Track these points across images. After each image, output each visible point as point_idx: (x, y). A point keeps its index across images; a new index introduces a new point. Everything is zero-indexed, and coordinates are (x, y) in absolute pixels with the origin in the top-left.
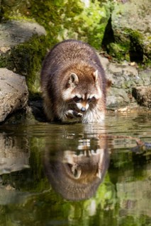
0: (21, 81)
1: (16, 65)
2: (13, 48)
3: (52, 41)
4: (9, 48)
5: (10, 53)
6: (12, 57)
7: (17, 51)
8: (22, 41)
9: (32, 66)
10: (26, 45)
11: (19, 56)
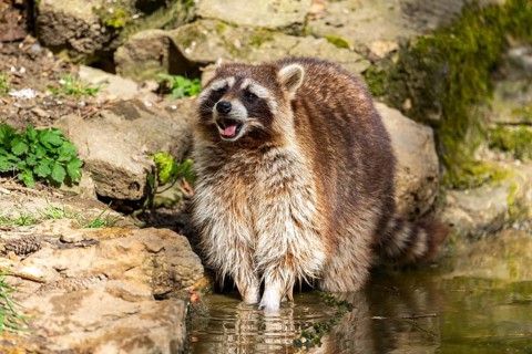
0: (418, 140)
1: (412, 92)
2: (404, 46)
3: (522, 15)
4: (394, 46)
5: (395, 59)
6: (402, 71)
7: (417, 54)
8: (432, 26)
9: (458, 93)
10: (441, 37)
11: (421, 67)
